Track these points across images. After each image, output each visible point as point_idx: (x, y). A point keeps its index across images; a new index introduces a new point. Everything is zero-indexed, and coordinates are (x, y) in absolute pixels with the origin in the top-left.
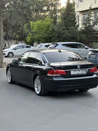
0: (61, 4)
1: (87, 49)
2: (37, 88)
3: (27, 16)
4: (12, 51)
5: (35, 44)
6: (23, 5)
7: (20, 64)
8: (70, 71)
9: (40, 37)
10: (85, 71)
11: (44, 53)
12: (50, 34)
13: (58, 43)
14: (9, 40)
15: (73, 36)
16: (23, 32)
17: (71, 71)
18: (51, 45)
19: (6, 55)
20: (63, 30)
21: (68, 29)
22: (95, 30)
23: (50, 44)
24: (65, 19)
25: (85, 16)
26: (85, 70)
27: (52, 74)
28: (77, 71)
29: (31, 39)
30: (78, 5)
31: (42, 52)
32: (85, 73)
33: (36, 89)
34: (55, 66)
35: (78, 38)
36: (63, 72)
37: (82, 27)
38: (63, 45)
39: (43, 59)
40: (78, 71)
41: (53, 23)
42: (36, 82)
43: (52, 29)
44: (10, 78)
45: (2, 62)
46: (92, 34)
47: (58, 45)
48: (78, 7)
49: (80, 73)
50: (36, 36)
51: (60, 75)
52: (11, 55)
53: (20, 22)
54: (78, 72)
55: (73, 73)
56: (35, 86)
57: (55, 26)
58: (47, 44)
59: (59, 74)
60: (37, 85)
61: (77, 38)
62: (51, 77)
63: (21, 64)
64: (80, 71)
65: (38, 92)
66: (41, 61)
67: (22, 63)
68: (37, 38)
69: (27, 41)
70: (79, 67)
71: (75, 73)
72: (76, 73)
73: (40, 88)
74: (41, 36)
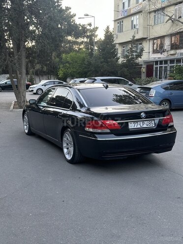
0: (97, 35)
1: (131, 85)
2: (68, 148)
3: (56, 41)
4: (42, 87)
5: (68, 80)
6: (50, 24)
7: (42, 106)
8: (127, 123)
9: (74, 72)
10: (153, 122)
11: (79, 90)
12: (86, 68)
13: (96, 78)
14: (40, 76)
15: (113, 70)
16: (51, 62)
17: (129, 123)
18: (88, 80)
19: (35, 92)
20: (102, 63)
21: (107, 62)
22: (138, 64)
23: (86, 79)
24: (103, 50)
25: (125, 48)
26: (154, 120)
27: (94, 127)
28: (139, 122)
29: (64, 73)
30: (117, 35)
31: (75, 87)
32: (154, 126)
33: (65, 150)
34: (100, 113)
35: (119, 72)
36: (114, 124)
37: (123, 59)
38: (102, 80)
39: (77, 99)
40: (141, 122)
41: (89, 55)
42: (65, 139)
43: (88, 61)
44: (28, 126)
45: (24, 101)
46: (135, 68)
47: (95, 80)
48: (117, 38)
49: (145, 126)
50: (70, 71)
51: (109, 131)
52: (40, 92)
53: (47, 48)
54: (142, 125)
55: (132, 126)
56: (65, 145)
57: (91, 58)
58: (82, 79)
59: (107, 128)
60: (67, 144)
61: (117, 72)
62: (93, 134)
63: (44, 107)
64: (146, 122)
65: (69, 157)
66: (74, 102)
67: (45, 104)
68: (71, 73)
69: (58, 76)
70: (143, 115)
71: (135, 127)
72: (139, 126)
73: (72, 149)
74: (75, 70)
